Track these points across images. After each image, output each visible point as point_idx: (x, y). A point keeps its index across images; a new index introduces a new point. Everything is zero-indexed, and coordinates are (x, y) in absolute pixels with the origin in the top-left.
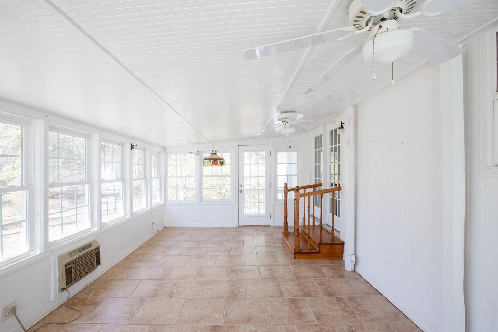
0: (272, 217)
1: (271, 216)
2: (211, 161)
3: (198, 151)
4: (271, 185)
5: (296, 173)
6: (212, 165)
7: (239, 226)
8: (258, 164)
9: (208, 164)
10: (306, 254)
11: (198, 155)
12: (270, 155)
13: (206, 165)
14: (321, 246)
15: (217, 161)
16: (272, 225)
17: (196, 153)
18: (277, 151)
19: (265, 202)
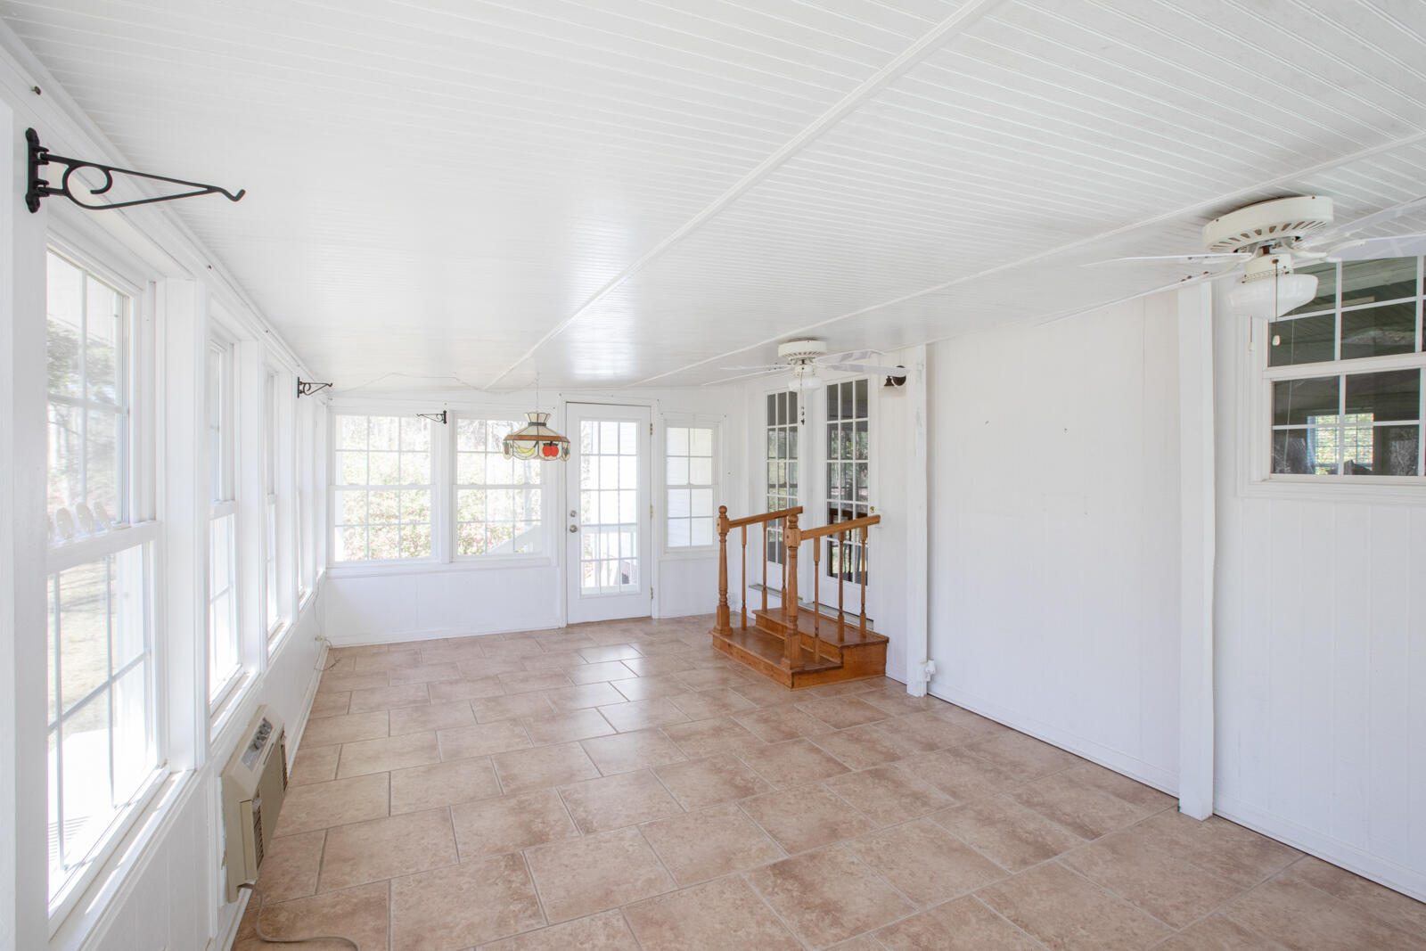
0: (655, 596)
1: (652, 594)
2: (541, 444)
3: (445, 412)
4: (651, 512)
5: (709, 482)
6: (543, 456)
7: (569, 626)
8: (619, 455)
9: (530, 453)
10: (815, 675)
11: (445, 422)
12: (651, 434)
13: (523, 455)
14: (845, 652)
15: (557, 445)
16: (655, 616)
17: (440, 417)
18: (668, 424)
19: (635, 555)
